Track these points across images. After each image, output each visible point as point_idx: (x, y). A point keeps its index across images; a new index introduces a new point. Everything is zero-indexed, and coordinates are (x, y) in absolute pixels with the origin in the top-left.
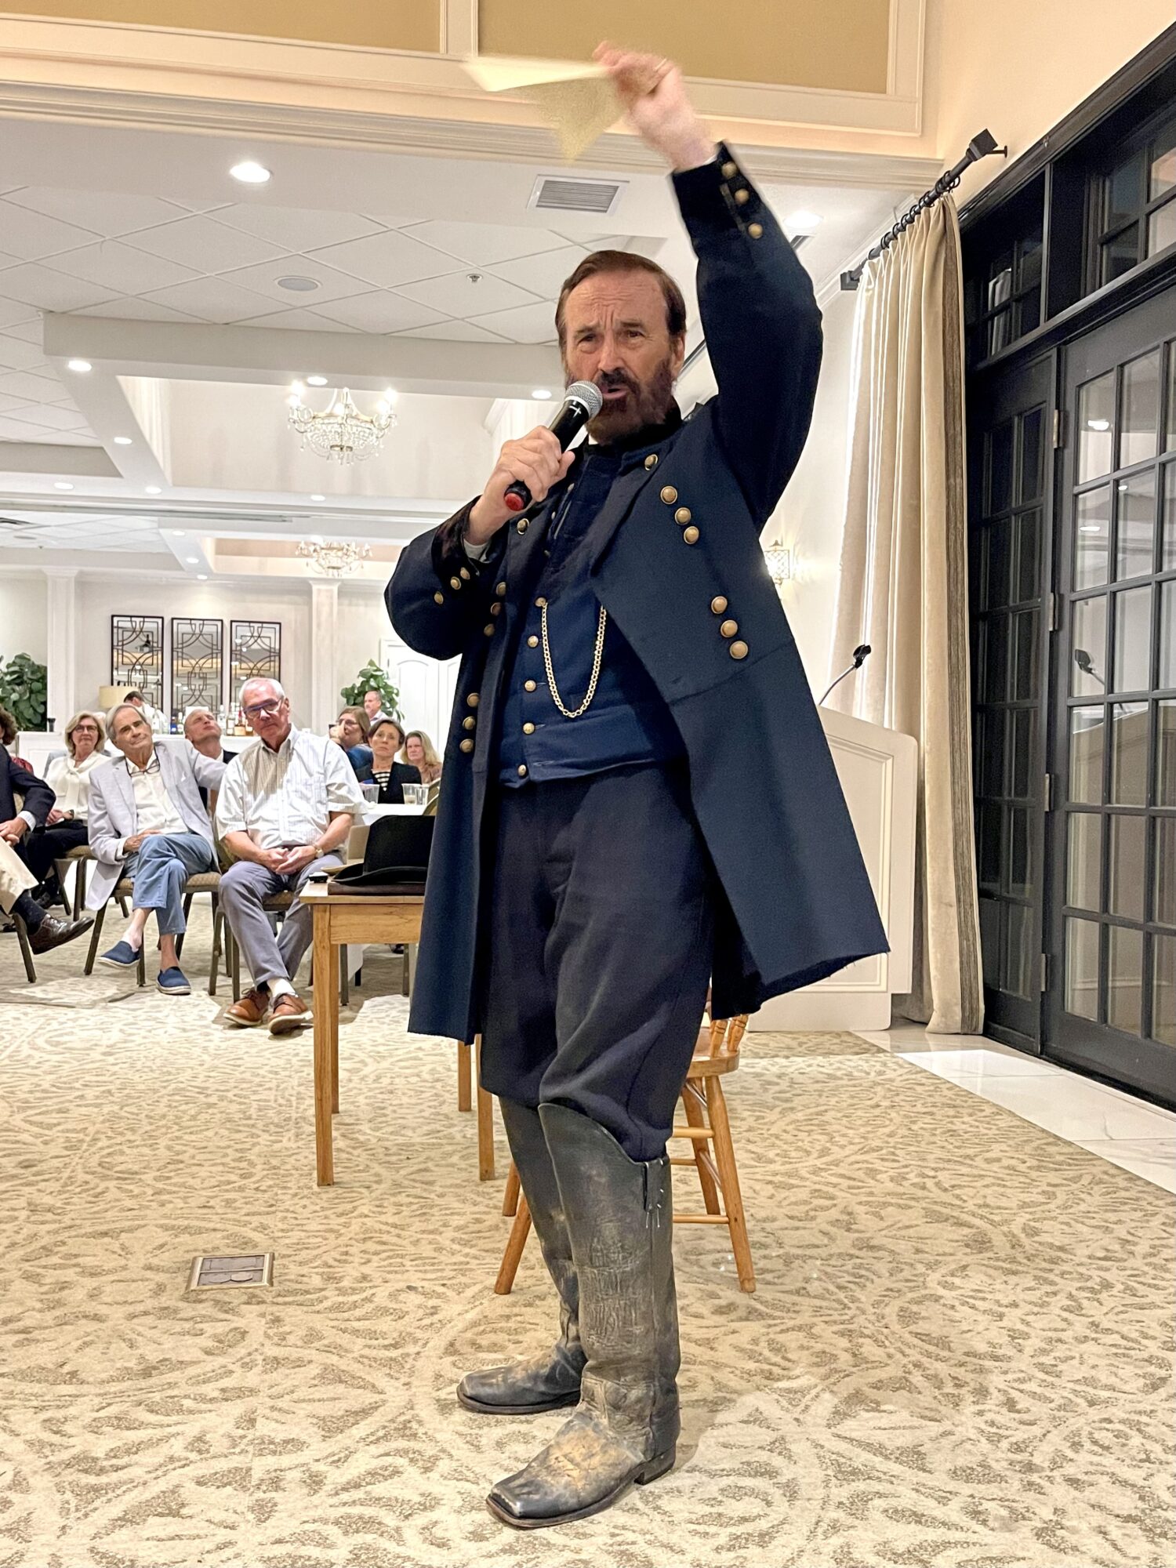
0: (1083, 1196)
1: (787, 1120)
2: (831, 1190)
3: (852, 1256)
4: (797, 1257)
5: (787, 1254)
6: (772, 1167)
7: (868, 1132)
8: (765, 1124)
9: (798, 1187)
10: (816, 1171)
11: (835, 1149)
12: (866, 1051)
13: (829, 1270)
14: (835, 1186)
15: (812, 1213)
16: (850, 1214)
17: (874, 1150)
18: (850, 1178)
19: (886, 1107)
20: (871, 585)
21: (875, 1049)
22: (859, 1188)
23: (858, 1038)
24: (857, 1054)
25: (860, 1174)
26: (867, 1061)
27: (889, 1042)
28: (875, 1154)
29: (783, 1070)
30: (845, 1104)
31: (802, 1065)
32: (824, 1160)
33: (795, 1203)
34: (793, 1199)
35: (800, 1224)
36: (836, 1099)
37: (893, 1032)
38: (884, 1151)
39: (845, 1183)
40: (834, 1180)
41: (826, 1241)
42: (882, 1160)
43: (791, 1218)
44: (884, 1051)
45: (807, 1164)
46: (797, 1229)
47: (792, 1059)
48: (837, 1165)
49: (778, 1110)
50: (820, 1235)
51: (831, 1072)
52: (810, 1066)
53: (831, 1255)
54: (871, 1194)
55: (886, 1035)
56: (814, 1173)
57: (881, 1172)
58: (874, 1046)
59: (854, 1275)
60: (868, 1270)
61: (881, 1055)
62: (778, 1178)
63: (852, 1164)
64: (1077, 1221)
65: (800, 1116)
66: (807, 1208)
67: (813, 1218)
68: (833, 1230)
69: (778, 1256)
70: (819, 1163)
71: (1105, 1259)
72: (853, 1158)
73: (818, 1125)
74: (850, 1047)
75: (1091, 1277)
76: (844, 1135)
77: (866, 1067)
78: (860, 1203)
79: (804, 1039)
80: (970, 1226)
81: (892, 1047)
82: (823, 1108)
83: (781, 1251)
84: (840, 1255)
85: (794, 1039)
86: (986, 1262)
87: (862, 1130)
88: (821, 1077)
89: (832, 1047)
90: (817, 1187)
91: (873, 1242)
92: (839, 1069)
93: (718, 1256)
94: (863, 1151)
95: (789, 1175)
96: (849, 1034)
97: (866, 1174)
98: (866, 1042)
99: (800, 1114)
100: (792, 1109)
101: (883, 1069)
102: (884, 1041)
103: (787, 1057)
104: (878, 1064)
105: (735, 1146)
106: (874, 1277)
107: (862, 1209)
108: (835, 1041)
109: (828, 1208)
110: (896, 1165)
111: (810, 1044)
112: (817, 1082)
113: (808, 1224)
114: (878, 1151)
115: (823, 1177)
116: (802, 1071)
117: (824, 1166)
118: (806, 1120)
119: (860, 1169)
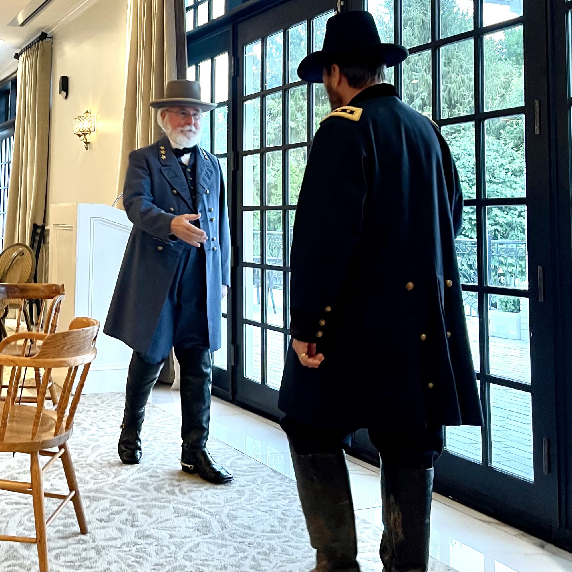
0: (257, 491)
1: (96, 454)
2: (122, 499)
3: (135, 544)
4: (103, 548)
8: (83, 457)
9: (103, 498)
10: (114, 487)
13: (121, 554)
14: (124, 496)
15: (112, 517)
16: (133, 515)
18: (132, 490)
19: (151, 441)
25: (138, 487)
28: (145, 473)
33: (103, 510)
34: (101, 507)
35: (105, 524)
38: (151, 471)
39: (130, 494)
40: (123, 492)
41: (120, 535)
43: (100, 521)
46: (104, 528)
50: (116, 531)
52: (108, 416)
53: (123, 544)
54: (144, 500)
56: (112, 489)
59: (136, 557)
60: (144, 552)
62: (92, 494)
63: (133, 480)
64: (255, 509)
66: (108, 513)
67: (112, 520)
68: (122, 526)
69: (94, 548)
70: (114, 481)
71: (272, 531)
72: (135, 476)
75: (264, 544)
78: (138, 507)
80: (199, 517)
83: (94, 545)
84: (128, 544)
86: (208, 540)
90: (114, 498)
91: (146, 533)
95: (96, 491)
100: (99, 446)
106: (148, 557)
107: (139, 511)
109: (120, 512)
110: (158, 479)
111: (108, 402)
113: (110, 524)
114: (147, 471)
115: (117, 491)
116: (103, 420)
117: (117, 483)
118: (107, 453)
119: (138, 484)
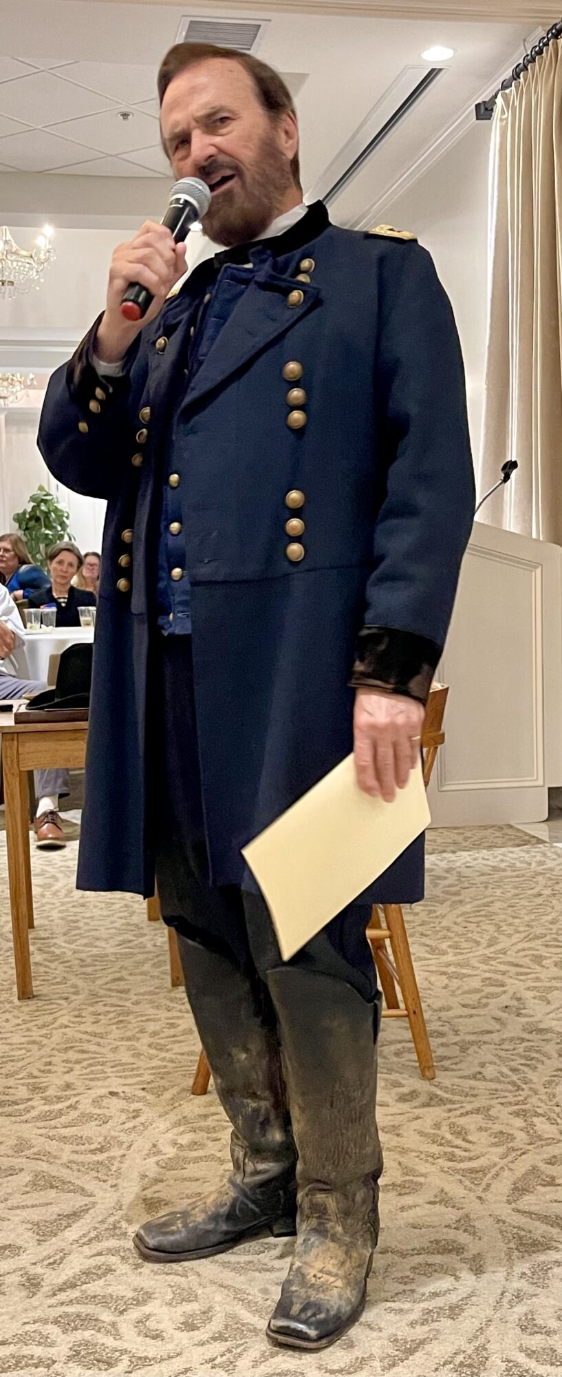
1: (458, 912)
2: (500, 977)
3: (523, 1040)
4: (472, 1043)
5: (463, 1041)
6: (445, 959)
7: (533, 920)
8: (437, 917)
9: (469, 976)
10: (486, 960)
11: (502, 938)
12: (526, 843)
13: (503, 1054)
14: (504, 973)
15: (484, 1001)
16: (519, 999)
17: (538, 937)
18: (517, 965)
19: (549, 896)
20: (516, 403)
21: (534, 841)
22: (526, 974)
23: (519, 830)
24: (519, 845)
25: (527, 961)
26: (528, 852)
27: (547, 833)
28: (539, 942)
29: (451, 865)
30: (509, 895)
31: (468, 859)
32: (492, 949)
33: (469, 992)
34: (466, 988)
35: (473, 1011)
36: (501, 890)
37: (549, 823)
38: (548, 938)
39: (513, 970)
40: (503, 968)
41: (498, 1027)
42: (547, 946)
43: (464, 1006)
44: (543, 842)
45: (477, 953)
46: (471, 1016)
47: (459, 853)
48: (505, 953)
49: (449, 903)
50: (493, 1022)
51: (495, 864)
52: (475, 859)
53: (504, 1040)
54: (538, 979)
55: (544, 826)
56: (483, 962)
57: (546, 958)
58: (534, 837)
59: (527, 1058)
60: (538, 1052)
61: (541, 846)
62: (452, 969)
63: (519, 951)
65: (468, 908)
66: (478, 996)
67: (486, 1005)
68: (504, 1015)
69: (455, 1044)
70: (487, 952)
72: (520, 946)
73: (485, 916)
74: (511, 840)
76: (511, 924)
77: (527, 857)
78: (528, 989)
79: (469, 834)
81: (550, 837)
82: (489, 899)
83: (457, 1039)
84: (512, 1039)
85: (460, 834)
87: (527, 918)
88: (486, 870)
89: (495, 840)
90: (487, 975)
91: (542, 1026)
92: (502, 861)
93: (399, 1046)
94: (528, 939)
95: (459, 965)
96: (510, 827)
97: (532, 960)
98: (526, 834)
99: (469, 906)
100: (461, 902)
101: (543, 859)
102: (542, 832)
103: (454, 852)
104: (538, 855)
105: (410, 940)
106: (545, 1059)
107: (530, 994)
108: (498, 834)
109: (496, 996)
110: (559, 950)
111: (475, 838)
112: (483, 875)
113: (482, 1012)
114: (542, 938)
115: (492, 965)
116: (468, 865)
117: (492, 955)
118: (474, 912)
119: (526, 956)
